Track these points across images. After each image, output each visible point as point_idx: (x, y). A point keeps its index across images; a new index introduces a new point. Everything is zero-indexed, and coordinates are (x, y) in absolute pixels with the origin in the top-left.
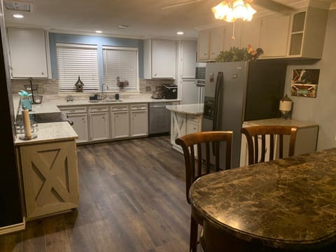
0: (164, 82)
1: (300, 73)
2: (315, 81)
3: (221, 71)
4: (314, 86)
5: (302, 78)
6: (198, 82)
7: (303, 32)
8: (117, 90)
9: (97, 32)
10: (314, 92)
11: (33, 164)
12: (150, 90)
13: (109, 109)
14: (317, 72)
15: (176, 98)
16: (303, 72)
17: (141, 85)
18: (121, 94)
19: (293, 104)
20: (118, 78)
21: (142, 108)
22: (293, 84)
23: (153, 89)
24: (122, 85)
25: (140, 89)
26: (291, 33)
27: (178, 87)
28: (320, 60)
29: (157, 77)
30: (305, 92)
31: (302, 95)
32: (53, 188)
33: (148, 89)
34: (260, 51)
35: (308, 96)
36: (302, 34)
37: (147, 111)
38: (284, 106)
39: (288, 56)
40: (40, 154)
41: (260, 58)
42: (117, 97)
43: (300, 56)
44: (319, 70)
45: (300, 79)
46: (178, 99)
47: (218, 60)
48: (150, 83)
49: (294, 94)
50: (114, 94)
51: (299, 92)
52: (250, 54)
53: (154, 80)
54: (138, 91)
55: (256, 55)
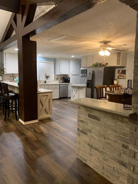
0: (65, 76)
1: (120, 71)
2: (125, 74)
3: (94, 70)
4: (124, 75)
5: (121, 73)
6: (82, 75)
7: (121, 58)
8: (45, 79)
9: (39, 55)
10: (125, 77)
11: (40, 100)
12: (58, 79)
13: (44, 87)
14: (125, 71)
15: (69, 82)
16: (121, 71)
17: (54, 77)
18: (47, 81)
19: (118, 82)
20: (46, 74)
21: (57, 86)
22: (118, 75)
23: (59, 79)
24: (47, 77)
25: (54, 79)
26: (117, 58)
27: (70, 78)
28: (125, 67)
29: (61, 74)
30: (122, 77)
31: (121, 78)
32: (45, 109)
33: (57, 79)
34: (107, 64)
35: (123, 79)
36: (120, 59)
37: (59, 87)
38: (115, 82)
39: (116, 66)
40: (43, 97)
41: (107, 66)
42: (45, 82)
43: (120, 65)
44: (126, 70)
45: (120, 73)
46: (70, 83)
47: (92, 67)
48: (58, 76)
49: (118, 78)
50: (44, 81)
51: (120, 77)
52: (104, 65)
53: (60, 75)
54: (53, 79)
55: (106, 65)
